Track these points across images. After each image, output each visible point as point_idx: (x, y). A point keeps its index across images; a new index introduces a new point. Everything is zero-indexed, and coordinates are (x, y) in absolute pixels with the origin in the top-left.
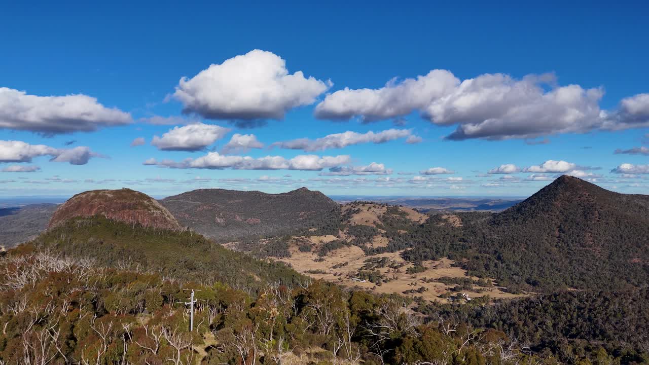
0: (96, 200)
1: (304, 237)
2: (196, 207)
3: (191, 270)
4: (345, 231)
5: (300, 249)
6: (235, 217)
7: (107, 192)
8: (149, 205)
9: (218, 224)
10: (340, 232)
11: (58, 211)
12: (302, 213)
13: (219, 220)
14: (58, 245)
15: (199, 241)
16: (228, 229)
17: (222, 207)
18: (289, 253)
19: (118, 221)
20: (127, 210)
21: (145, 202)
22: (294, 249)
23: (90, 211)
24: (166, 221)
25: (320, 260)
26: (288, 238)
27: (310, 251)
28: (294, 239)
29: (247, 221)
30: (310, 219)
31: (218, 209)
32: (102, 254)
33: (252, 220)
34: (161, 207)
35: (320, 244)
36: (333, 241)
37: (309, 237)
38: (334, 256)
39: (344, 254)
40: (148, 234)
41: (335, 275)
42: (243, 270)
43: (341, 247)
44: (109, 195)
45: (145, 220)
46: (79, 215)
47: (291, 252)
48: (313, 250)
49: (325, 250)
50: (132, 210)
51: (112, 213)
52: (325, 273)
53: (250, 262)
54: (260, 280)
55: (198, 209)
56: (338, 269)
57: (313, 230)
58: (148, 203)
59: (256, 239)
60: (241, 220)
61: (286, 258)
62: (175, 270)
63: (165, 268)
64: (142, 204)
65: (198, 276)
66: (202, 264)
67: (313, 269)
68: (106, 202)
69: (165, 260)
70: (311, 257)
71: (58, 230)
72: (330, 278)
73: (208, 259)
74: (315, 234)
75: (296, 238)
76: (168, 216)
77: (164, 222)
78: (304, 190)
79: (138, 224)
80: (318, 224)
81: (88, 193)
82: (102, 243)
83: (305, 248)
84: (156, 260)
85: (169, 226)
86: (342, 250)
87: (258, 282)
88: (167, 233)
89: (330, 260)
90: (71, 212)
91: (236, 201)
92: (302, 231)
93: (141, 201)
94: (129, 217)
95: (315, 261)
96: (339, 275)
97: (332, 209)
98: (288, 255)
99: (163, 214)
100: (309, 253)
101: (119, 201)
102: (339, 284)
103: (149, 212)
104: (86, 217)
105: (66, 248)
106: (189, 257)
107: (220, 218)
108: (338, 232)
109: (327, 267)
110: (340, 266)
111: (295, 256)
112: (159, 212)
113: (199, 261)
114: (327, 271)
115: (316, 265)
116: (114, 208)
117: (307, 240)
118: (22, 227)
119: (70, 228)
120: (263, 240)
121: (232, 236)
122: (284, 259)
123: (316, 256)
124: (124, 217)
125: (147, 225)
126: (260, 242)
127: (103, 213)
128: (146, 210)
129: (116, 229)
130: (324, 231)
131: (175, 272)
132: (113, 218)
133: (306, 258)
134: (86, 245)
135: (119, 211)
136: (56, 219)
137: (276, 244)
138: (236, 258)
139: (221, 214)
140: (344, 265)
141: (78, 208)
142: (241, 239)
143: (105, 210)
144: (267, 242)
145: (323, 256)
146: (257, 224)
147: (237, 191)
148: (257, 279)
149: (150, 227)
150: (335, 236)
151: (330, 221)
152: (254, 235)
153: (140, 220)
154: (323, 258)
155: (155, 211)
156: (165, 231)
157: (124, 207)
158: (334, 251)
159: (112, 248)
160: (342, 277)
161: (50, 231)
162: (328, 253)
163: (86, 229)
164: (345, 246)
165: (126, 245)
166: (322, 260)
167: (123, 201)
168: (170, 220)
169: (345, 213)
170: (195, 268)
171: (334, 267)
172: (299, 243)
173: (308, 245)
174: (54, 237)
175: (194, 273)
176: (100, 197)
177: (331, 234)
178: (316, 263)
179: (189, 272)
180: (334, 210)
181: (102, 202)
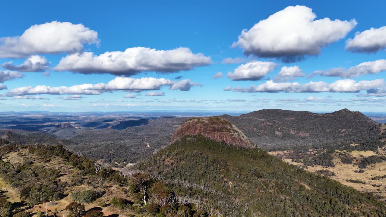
0: (198, 124)
1: (346, 151)
2: (262, 122)
3: (259, 177)
4: (383, 148)
5: (342, 161)
6: (289, 131)
7: (204, 119)
8: (230, 129)
9: (277, 136)
10: (379, 149)
11: (177, 131)
12: (344, 130)
13: (277, 133)
14: (177, 153)
15: (264, 155)
16: (284, 140)
17: (280, 123)
18: (333, 163)
19: (211, 139)
20: (217, 132)
21: (228, 126)
22: (337, 160)
23: (195, 132)
24: (242, 140)
25: (360, 172)
26: (331, 151)
27: (351, 163)
28: (337, 152)
29: (299, 134)
30: (351, 135)
31: (277, 125)
32: (202, 162)
33: (302, 134)
34: (238, 130)
35: (360, 157)
36: (373, 156)
37: (350, 151)
38: (373, 169)
39: (382, 168)
40: (229, 149)
41: (374, 186)
42: (296, 180)
43: (380, 162)
44: (206, 122)
45: (228, 139)
46: (188, 134)
47: (335, 163)
48: (353, 162)
49: (364, 163)
50: (219, 132)
51: (207, 133)
52: (364, 183)
53: (301, 173)
54: (310, 189)
55: (263, 124)
56: (377, 180)
57: (353, 145)
58: (230, 128)
59: (305, 149)
60: (294, 133)
61: (331, 168)
62: (248, 177)
63: (241, 174)
64: (226, 128)
65: (263, 182)
66: (266, 173)
67: (354, 179)
68: (204, 126)
69: (241, 169)
70: (351, 168)
71: (177, 143)
72: (369, 188)
73: (270, 170)
74: (356, 148)
75: (339, 151)
76: (243, 137)
77: (240, 141)
78: (346, 111)
79: (224, 142)
80: (359, 140)
81: (194, 120)
82: (202, 154)
83: (347, 160)
84: (235, 168)
85: (244, 144)
86: (381, 164)
87: (308, 190)
88: (242, 149)
89: (370, 172)
90: (184, 132)
91: (290, 118)
92: (344, 145)
93: (225, 126)
94: (218, 137)
95: (356, 171)
96: (378, 186)
97: (372, 127)
98: (332, 165)
99: (240, 135)
100: (350, 164)
101: (212, 126)
102: (378, 194)
103: (231, 133)
104: (193, 136)
105: (181, 156)
106: (258, 168)
107: (278, 131)
108: (376, 149)
109: (367, 178)
110: (379, 178)
111: (338, 166)
112: (237, 134)
113: (264, 171)
114: (367, 182)
115: (357, 175)
116: (208, 130)
117: (349, 154)
118: (158, 132)
119: (183, 142)
120: (312, 150)
121: (288, 146)
122: (328, 168)
123: (356, 168)
124: (215, 137)
125: (229, 143)
126: (309, 152)
127: (202, 133)
128: (228, 132)
129: (210, 145)
130: (364, 147)
131: (248, 178)
132: (208, 137)
133: (348, 169)
134: (192, 155)
135: (212, 132)
136: (176, 136)
137: (322, 155)
138: (291, 170)
139: (279, 129)
140: (382, 177)
141: (188, 129)
142: (294, 148)
143: (203, 132)
144: (315, 152)
145: (363, 168)
146: (307, 137)
147: (291, 111)
148: (307, 187)
149: (231, 145)
150: (374, 152)
151: (370, 138)
152: (304, 146)
153: (225, 139)
154: (362, 170)
155: (234, 133)
156: (241, 147)
157: (214, 130)
158: (373, 165)
159: (208, 158)
160: (381, 188)
161: (173, 144)
162: (368, 166)
163: (192, 143)
164: (383, 161)
165: (216, 157)
166: (363, 172)
167: (214, 126)
168: (244, 140)
169: (384, 131)
170: (261, 177)
171: (373, 179)
172: (341, 156)
173: (350, 158)
174: (175, 148)
175: (261, 180)
176: (200, 123)
177: (371, 150)
178: (356, 174)
179: (257, 179)
180: (373, 129)
181: (202, 126)
